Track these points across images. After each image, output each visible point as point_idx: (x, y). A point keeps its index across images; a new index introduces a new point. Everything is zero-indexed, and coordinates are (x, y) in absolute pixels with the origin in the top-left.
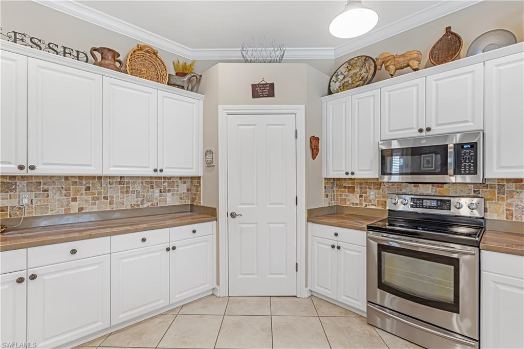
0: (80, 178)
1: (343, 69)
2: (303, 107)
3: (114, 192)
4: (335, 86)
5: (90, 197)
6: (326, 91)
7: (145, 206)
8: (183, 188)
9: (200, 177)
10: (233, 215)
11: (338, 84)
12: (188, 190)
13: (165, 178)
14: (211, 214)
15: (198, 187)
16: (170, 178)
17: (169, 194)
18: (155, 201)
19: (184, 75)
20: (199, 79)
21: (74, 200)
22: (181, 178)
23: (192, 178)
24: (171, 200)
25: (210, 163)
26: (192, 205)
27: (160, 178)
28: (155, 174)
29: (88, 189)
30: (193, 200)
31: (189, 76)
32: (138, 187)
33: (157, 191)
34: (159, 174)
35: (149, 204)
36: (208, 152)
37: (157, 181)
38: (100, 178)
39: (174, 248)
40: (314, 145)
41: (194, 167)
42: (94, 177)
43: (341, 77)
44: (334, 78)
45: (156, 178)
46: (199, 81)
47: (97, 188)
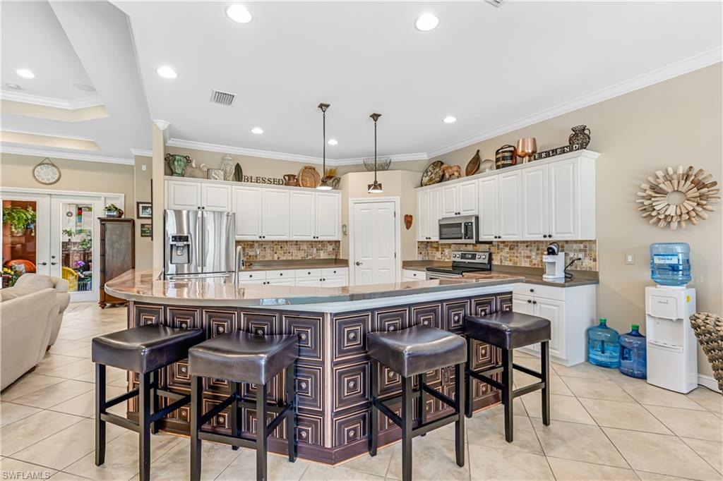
0: (278, 242)
1: (430, 168)
2: (399, 197)
3: (293, 249)
4: (426, 180)
5: (282, 252)
6: (420, 184)
7: (309, 258)
8: (330, 248)
9: (339, 242)
10: (358, 264)
11: (428, 178)
12: (333, 249)
13: (319, 242)
14: (345, 263)
15: (339, 248)
16: (322, 242)
17: (322, 252)
18: (314, 256)
19: (331, 177)
20: (338, 180)
21: (276, 253)
22: (329, 242)
23: (336, 242)
24: (323, 255)
25: (345, 233)
26: (336, 259)
27: (316, 242)
28: (314, 240)
29: (281, 247)
30: (336, 255)
31: (333, 179)
32: (305, 247)
33: (315, 250)
34: (316, 239)
35: (311, 257)
36: (344, 226)
37: (317, 244)
38: (287, 242)
39: (324, 280)
40: (408, 221)
41: (336, 234)
42: (284, 242)
43: (429, 173)
44: (425, 174)
45: (314, 242)
46: (339, 181)
47: (286, 248)
